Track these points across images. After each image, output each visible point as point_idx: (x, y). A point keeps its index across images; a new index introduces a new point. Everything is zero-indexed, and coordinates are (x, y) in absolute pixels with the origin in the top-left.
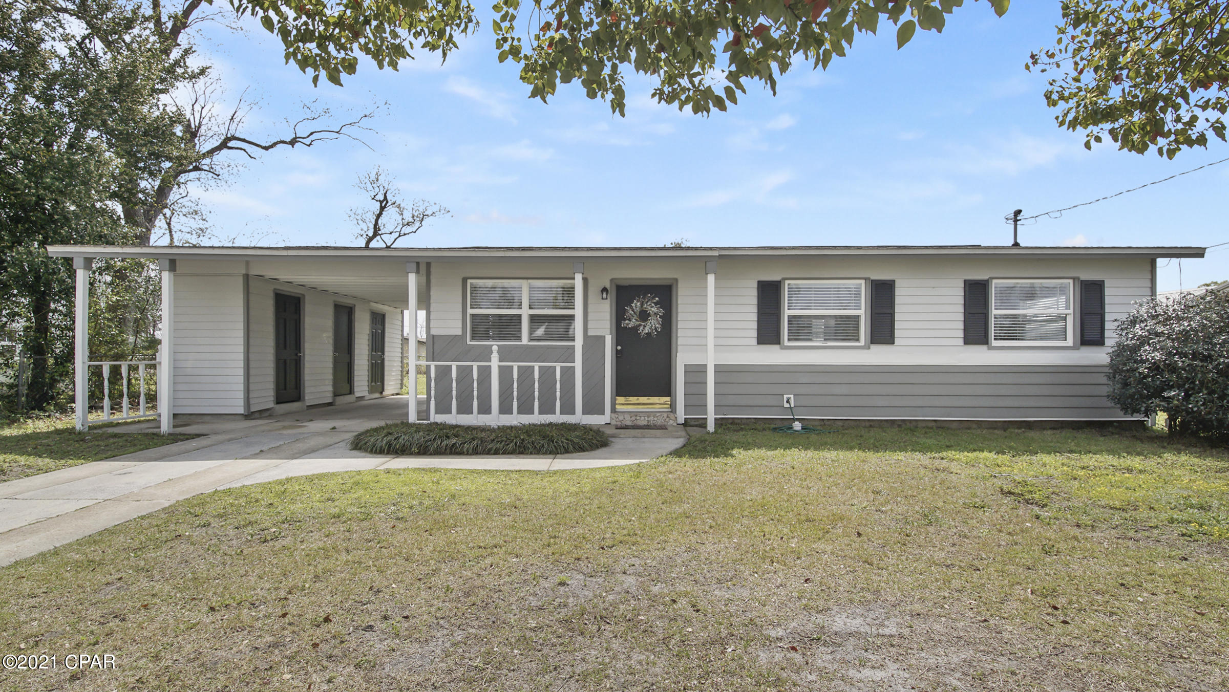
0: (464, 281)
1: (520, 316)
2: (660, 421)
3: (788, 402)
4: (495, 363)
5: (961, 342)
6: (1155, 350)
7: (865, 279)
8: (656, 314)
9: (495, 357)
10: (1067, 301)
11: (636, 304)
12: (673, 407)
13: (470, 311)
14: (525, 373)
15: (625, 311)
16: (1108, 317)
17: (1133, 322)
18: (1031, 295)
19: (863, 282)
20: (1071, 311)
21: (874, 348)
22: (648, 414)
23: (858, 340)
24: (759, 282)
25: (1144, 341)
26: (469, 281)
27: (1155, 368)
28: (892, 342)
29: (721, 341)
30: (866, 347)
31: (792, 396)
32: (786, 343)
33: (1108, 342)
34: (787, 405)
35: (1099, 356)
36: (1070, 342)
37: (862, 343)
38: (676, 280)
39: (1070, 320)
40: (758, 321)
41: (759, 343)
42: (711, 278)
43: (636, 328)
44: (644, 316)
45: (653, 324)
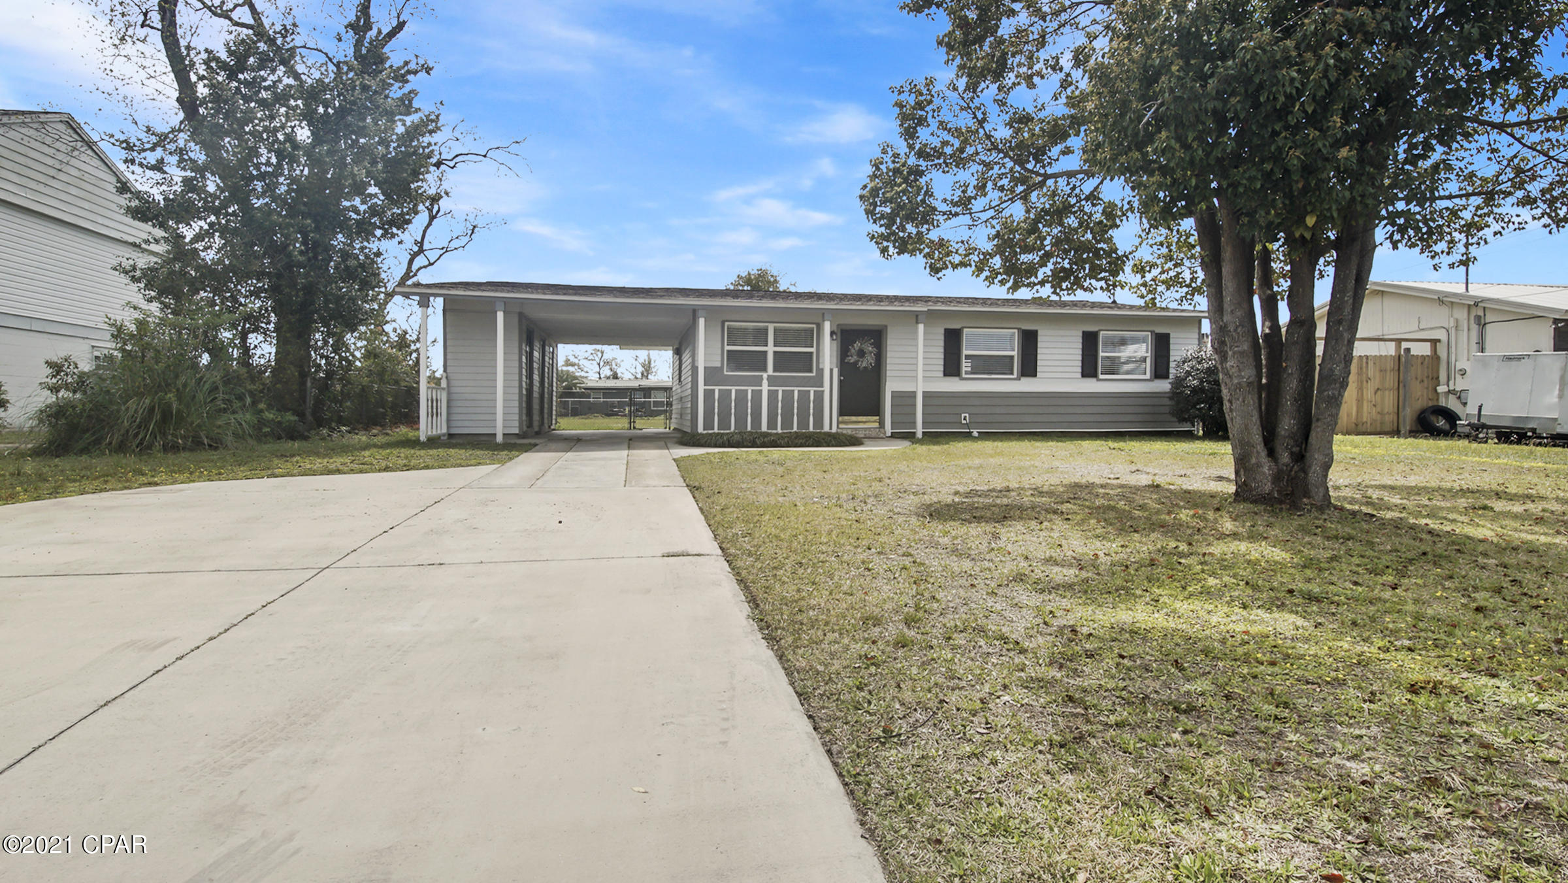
0: (722, 323)
1: (765, 353)
2: (874, 434)
3: (965, 419)
4: (765, 388)
5: (1079, 375)
6: (1194, 380)
7: (1018, 329)
8: (871, 352)
9: (765, 382)
10: (1147, 346)
11: (857, 345)
12: (882, 424)
13: (727, 348)
14: (788, 396)
15: (848, 350)
16: (1172, 359)
17: (1184, 362)
18: (1123, 342)
19: (1016, 331)
20: (1149, 354)
21: (1023, 379)
22: (865, 429)
23: (1012, 373)
24: (945, 330)
25: (1188, 373)
26: (727, 324)
27: (1195, 390)
28: (1035, 375)
29: (929, 374)
30: (1018, 379)
31: (968, 415)
32: (964, 376)
33: (1171, 376)
34: (964, 422)
35: (1164, 386)
36: (1148, 376)
37: (1015, 376)
38: (886, 326)
39: (1148, 360)
40: (945, 359)
41: (945, 375)
42: (921, 327)
43: (856, 363)
44: (861, 354)
45: (868, 361)
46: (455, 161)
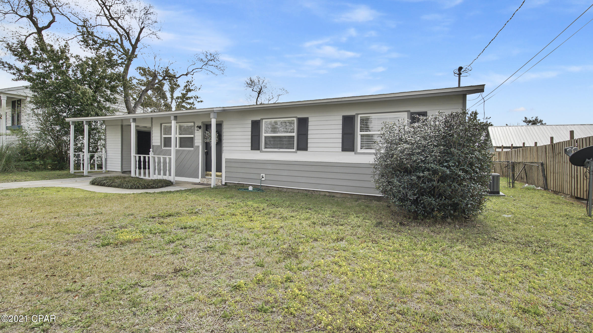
0: (161, 124)
3: (262, 177)
4: (151, 155)
5: (340, 150)
13: (163, 136)
15: (205, 135)
19: (295, 119)
21: (299, 152)
23: (293, 148)
24: (252, 121)
26: (163, 125)
28: (307, 150)
31: (264, 175)
37: (295, 150)
38: (222, 121)
40: (251, 139)
41: (251, 149)
46: (193, 72)
